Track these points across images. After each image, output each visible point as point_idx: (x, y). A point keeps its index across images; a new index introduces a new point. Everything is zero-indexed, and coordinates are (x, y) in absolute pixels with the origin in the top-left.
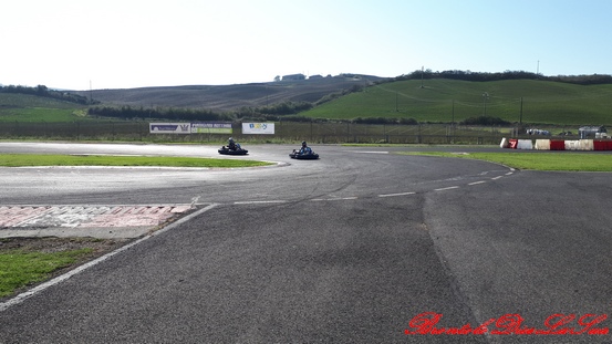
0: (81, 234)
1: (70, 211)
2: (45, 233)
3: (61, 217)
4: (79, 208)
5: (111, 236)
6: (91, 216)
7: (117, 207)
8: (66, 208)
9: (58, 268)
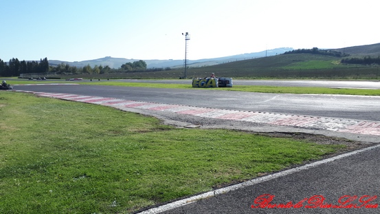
0: (339, 136)
1: (332, 121)
2: (317, 132)
3: (327, 124)
4: (337, 119)
5: (359, 140)
6: (345, 125)
7: (362, 122)
8: (329, 119)
9: (326, 154)
